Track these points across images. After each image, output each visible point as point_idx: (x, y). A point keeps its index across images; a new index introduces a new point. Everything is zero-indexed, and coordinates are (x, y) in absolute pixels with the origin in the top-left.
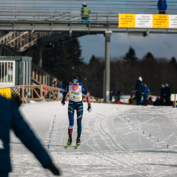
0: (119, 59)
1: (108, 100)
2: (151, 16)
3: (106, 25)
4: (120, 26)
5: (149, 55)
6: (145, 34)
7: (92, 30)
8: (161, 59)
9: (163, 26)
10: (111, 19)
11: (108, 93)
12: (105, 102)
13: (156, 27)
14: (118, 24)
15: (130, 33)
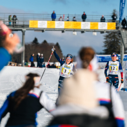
0: (29, 43)
1: (24, 65)
2: (46, 22)
3: (23, 26)
4: (30, 27)
5: (45, 42)
6: (43, 31)
7: (16, 29)
8: (51, 44)
9: (52, 27)
10: (25, 23)
11: (24, 61)
12: (22, 66)
13: (49, 27)
14: (28, 26)
15: (35, 30)
